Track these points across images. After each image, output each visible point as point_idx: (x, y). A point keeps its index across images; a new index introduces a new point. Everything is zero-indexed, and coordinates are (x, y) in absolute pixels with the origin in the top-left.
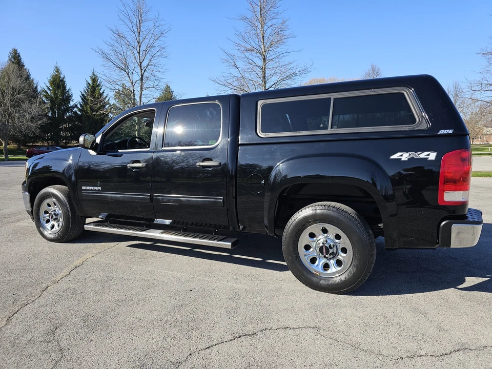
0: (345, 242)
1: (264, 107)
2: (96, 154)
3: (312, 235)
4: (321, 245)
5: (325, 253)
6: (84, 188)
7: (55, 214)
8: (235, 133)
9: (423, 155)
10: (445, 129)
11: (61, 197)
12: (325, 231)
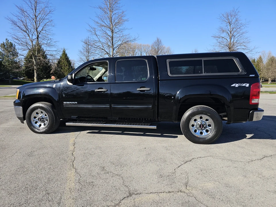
0: (211, 121)
1: (170, 63)
2: (72, 84)
4: (200, 124)
5: (202, 127)
6: (65, 103)
8: (157, 75)
9: (244, 85)
12: (201, 118)
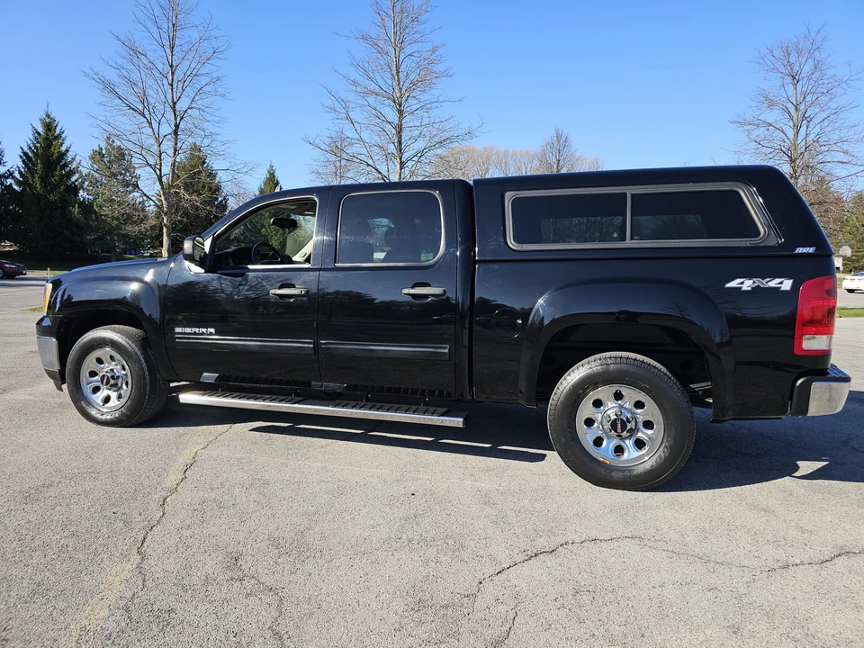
0: (651, 411)
1: (516, 202)
2: (203, 271)
3: (598, 403)
4: (613, 417)
5: (619, 430)
6: (178, 330)
7: (113, 377)
8: (469, 241)
9: (773, 283)
10: (803, 247)
11: (128, 346)
12: (618, 396)
